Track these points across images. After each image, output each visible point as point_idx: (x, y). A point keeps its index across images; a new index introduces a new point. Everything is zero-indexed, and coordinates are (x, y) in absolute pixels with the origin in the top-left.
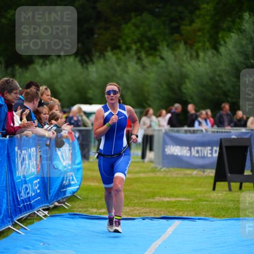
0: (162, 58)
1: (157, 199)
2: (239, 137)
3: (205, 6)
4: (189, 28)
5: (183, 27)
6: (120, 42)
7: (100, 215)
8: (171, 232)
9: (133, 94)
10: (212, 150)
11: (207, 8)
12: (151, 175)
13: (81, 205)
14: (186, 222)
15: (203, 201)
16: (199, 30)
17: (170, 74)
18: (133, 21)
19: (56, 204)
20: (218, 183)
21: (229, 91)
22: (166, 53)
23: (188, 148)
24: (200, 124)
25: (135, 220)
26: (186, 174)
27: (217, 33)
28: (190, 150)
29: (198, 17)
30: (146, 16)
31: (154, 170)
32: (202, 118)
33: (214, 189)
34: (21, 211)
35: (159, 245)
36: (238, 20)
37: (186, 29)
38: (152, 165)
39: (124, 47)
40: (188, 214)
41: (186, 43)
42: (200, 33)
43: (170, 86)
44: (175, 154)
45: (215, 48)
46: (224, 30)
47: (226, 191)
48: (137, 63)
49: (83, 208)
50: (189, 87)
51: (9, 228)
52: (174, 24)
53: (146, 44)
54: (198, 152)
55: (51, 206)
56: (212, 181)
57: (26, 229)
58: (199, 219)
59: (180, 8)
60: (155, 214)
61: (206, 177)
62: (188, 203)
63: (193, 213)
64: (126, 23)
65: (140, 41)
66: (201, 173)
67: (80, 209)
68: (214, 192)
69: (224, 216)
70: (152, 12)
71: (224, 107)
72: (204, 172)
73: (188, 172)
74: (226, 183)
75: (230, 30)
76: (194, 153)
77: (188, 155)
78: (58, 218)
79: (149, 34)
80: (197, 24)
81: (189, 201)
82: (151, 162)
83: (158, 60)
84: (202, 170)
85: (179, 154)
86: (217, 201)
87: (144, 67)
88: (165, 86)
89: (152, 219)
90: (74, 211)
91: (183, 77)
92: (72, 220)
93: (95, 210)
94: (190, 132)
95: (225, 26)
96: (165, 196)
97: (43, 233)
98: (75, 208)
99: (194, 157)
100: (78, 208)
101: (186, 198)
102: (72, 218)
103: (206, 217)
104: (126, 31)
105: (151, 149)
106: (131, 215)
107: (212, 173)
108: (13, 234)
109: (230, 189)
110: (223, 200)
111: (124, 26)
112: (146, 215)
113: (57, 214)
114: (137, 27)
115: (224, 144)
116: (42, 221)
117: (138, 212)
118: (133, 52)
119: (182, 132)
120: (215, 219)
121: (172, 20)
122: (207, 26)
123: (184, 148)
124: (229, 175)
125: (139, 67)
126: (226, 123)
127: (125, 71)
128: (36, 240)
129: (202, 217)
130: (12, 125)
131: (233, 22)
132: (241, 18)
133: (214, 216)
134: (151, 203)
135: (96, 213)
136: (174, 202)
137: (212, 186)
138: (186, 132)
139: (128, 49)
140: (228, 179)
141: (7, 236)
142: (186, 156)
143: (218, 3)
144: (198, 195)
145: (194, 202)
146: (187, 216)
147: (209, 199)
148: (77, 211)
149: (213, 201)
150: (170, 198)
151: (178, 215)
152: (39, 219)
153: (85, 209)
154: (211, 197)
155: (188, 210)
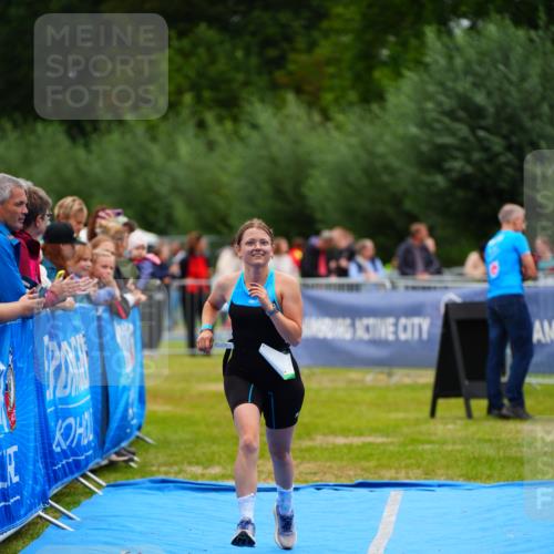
0: (255, 126)
1: (319, 439)
3: (339, 10)
4: (303, 58)
5: (292, 56)
7: (216, 479)
8: (393, 519)
10: (396, 325)
11: (346, 14)
13: (161, 459)
14: (413, 492)
15: (423, 443)
16: (329, 62)
17: (274, 161)
20: (441, 402)
21: (405, 193)
22: (263, 114)
23: (348, 321)
24: (361, 269)
25: (300, 492)
26: (351, 382)
28: (353, 325)
29: (326, 34)
32: (365, 257)
33: (433, 413)
36: (414, 42)
37: (298, 61)
40: (411, 475)
41: (299, 91)
42: (331, 70)
44: (321, 335)
47: (460, 418)
48: (196, 136)
49: (171, 465)
50: (319, 188)
51: (40, 517)
52: (272, 53)
53: (207, 94)
54: (367, 329)
55: (105, 462)
57: (70, 518)
58: (440, 486)
59: (284, 17)
60: (337, 477)
62: (391, 448)
63: (419, 472)
65: (195, 88)
66: (383, 377)
67: (163, 469)
68: (432, 422)
69: (489, 477)
71: (418, 231)
72: (390, 375)
73: (354, 375)
74: (460, 402)
75: (396, 66)
76: (361, 333)
77: (348, 336)
78: (128, 490)
79: (213, 71)
80: (324, 49)
81: (392, 443)
83: (245, 130)
84: (386, 370)
85: (330, 335)
86: (454, 443)
87: (211, 146)
88: (266, 187)
89: (337, 487)
90: (152, 473)
91: (302, 167)
92: (160, 493)
93: (198, 470)
95: (385, 53)
96: (334, 433)
97: (113, 527)
98: (153, 465)
99: (361, 341)
100: (159, 466)
101: (382, 436)
102: (159, 489)
103: (452, 479)
108: (50, 530)
109: (469, 415)
110: (465, 441)
112: (317, 479)
113: (120, 482)
115: (453, 317)
116: (95, 497)
118: (185, 112)
120: (473, 484)
121: (268, 43)
122: (348, 56)
123: (340, 321)
124: (467, 383)
125: (200, 146)
127: (172, 155)
129: (442, 482)
131: (404, 44)
132: (420, 36)
133: (469, 478)
135: (203, 475)
136: (358, 447)
137: (427, 409)
140: (464, 391)
142: (344, 340)
143: (370, 6)
144: (406, 430)
145: (404, 444)
146: (409, 478)
147: (433, 438)
148: (158, 471)
149: (444, 443)
150: (347, 437)
151: (387, 476)
152: (87, 493)
153: (176, 468)
154: (435, 434)
155: (403, 464)
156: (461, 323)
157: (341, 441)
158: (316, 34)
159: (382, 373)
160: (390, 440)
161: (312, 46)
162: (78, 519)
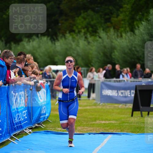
0: (100, 37)
1: (98, 122)
2: (147, 84)
3: (125, 6)
4: (116, 19)
5: (112, 19)
6: (75, 28)
7: (63, 131)
8: (106, 142)
9: (83, 59)
10: (130, 92)
11: (127, 7)
12: (94, 107)
13: (51, 126)
14: (115, 136)
15: (125, 123)
16: (123, 20)
17: (105, 47)
18: (82, 15)
19: (37, 125)
20: (134, 112)
21: (141, 56)
22: (103, 34)
23: (116, 91)
24: (123, 76)
25: (85, 135)
26: (115, 107)
27: (133, 22)
28: (118, 92)
29: (121, 13)
30: (90, 12)
31: (95, 105)
32: (125, 73)
33: (132, 116)
34: (15, 130)
35: (99, 150)
36: (145, 14)
37: (114, 19)
38: (95, 101)
39: (77, 31)
41: (114, 28)
42: (123, 22)
43: (105, 54)
44: (109, 95)
45: (132, 30)
46: (137, 20)
47: (139, 117)
48: (85, 40)
50: (116, 54)
51: (8, 140)
52: (107, 17)
53: (90, 29)
54: (122, 93)
56: (131, 111)
58: (123, 134)
59: (111, 8)
60: (96, 131)
61: (127, 109)
62: (116, 124)
63: (119, 130)
64: (78, 17)
65: (87, 27)
66: (124, 106)
68: (132, 118)
69: (138, 132)
70: (93, 10)
72: (126, 105)
73: (116, 105)
74: (139, 112)
75: (141, 20)
76: (120, 94)
77: (116, 95)
79: (92, 23)
80: (121, 16)
81: (117, 123)
82: (94, 99)
83: (98, 38)
84: (125, 104)
85: (111, 95)
86: (134, 123)
87: (89, 43)
88: (102, 54)
89: (94, 134)
91: (113, 48)
92: (46, 135)
93: (60, 129)
94: (117, 81)
95: (138, 17)
96: (102, 120)
97: (29, 143)
99: (120, 96)
100: (50, 128)
101: (115, 121)
102: (46, 134)
103: (128, 132)
104: (78, 22)
105: (93, 92)
106: (82, 132)
107: (131, 106)
108: (11, 144)
109: (142, 116)
110: (137, 123)
111: (76, 18)
114: (85, 19)
115: (138, 89)
116: (28, 135)
117: (86, 130)
118: (82, 34)
119: (113, 82)
120: (133, 134)
121: (106, 14)
122: (127, 18)
123: (114, 91)
124: (141, 107)
125: (86, 43)
126: (139, 76)
127: (78, 45)
128: (25, 147)
130: (10, 78)
131: (143, 15)
133: (132, 132)
134: (94, 124)
136: (108, 124)
137: (131, 114)
138: (115, 81)
139: (79, 32)
140: (141, 109)
141: (7, 145)
142: (115, 96)
144: (123, 120)
145: (120, 123)
146: (116, 132)
147: (129, 122)
148: (49, 129)
149: (131, 123)
150: (105, 121)
151: (110, 131)
152: (26, 134)
153: (54, 128)
154: (130, 121)
155: (116, 128)
156: (140, 91)
157: (103, 122)
158: (119, 12)
159: (124, 105)
160: (117, 122)
161: (118, 16)
162: (20, 141)
